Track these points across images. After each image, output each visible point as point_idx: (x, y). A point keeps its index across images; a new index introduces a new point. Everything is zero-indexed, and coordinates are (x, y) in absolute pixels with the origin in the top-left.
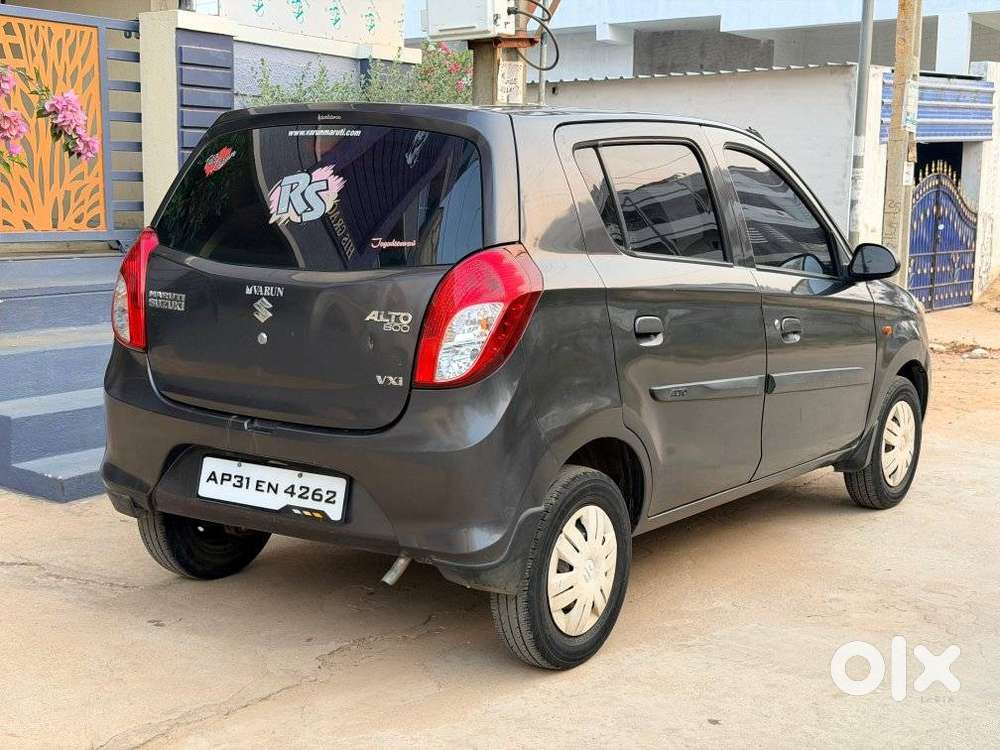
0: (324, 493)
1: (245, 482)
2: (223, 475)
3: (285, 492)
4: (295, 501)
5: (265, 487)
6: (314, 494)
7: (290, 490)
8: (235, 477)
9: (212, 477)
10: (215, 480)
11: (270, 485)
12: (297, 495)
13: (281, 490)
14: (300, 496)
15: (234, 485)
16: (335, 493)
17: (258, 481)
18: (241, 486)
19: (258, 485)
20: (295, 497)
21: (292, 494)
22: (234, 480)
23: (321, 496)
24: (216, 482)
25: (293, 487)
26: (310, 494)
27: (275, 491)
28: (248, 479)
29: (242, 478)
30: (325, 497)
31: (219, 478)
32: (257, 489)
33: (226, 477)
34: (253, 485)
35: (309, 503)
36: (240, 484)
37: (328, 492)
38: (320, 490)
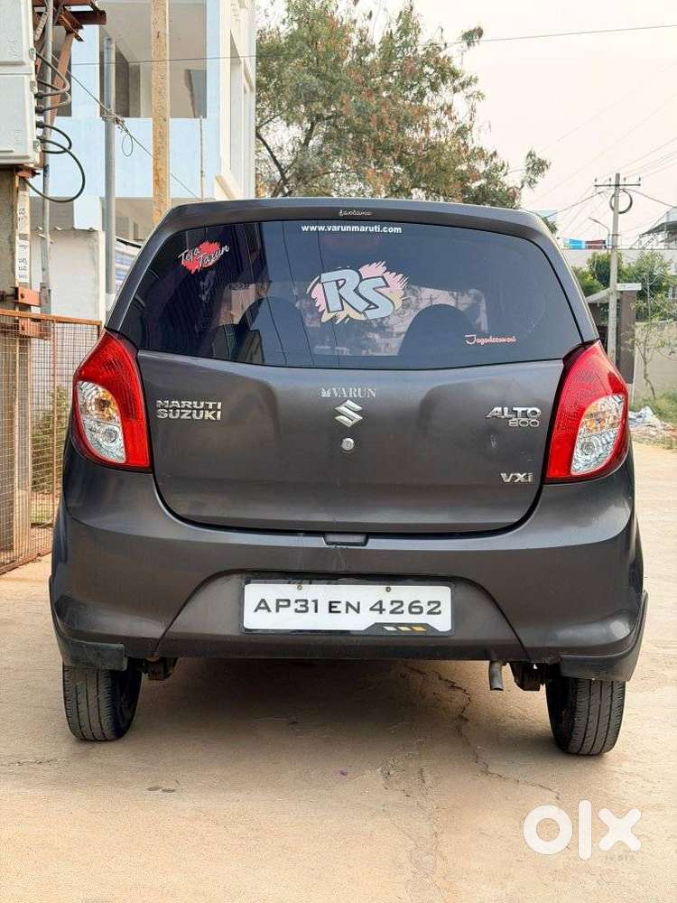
0: (424, 604)
1: (311, 606)
2: (278, 601)
3: (372, 609)
4: (386, 618)
5: (341, 607)
6: (411, 607)
7: (378, 607)
8: (296, 601)
9: (263, 605)
10: (267, 608)
11: (348, 604)
12: (388, 610)
13: (365, 608)
14: (392, 612)
15: (296, 611)
16: (439, 603)
17: (331, 603)
18: (306, 611)
19: (331, 607)
20: (386, 613)
21: (381, 610)
22: (294, 606)
23: (421, 608)
24: (269, 611)
25: (380, 603)
26: (405, 608)
27: (358, 611)
28: (316, 602)
29: (306, 601)
30: (426, 609)
31: (272, 606)
32: (330, 611)
33: (282, 604)
34: (323, 607)
35: (406, 618)
36: (304, 609)
37: (429, 603)
38: (418, 602)
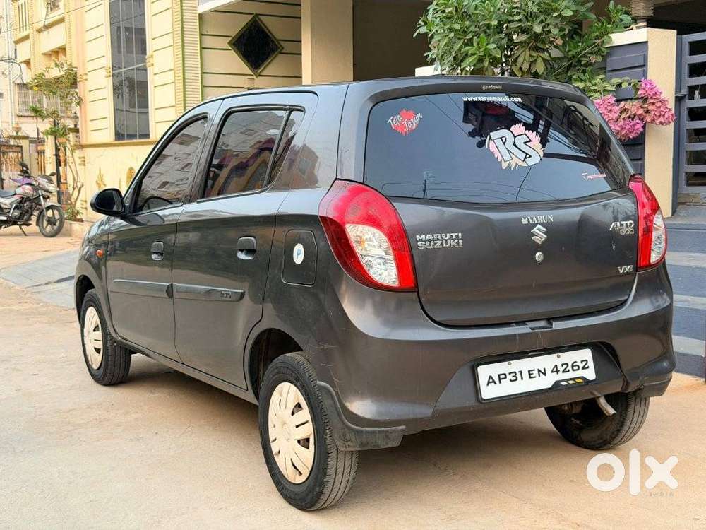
0: (579, 363)
1: (518, 375)
2: (499, 375)
3: (552, 372)
4: (561, 376)
5: (535, 373)
6: (573, 366)
7: (555, 370)
8: (510, 374)
9: (491, 380)
10: (494, 382)
11: (539, 371)
13: (548, 372)
14: (564, 371)
15: (511, 381)
16: (586, 361)
17: (529, 371)
18: (517, 380)
19: (530, 374)
20: (560, 373)
21: (557, 371)
22: (509, 377)
23: (578, 366)
24: (495, 383)
25: (556, 366)
26: (570, 368)
27: (545, 374)
28: (521, 372)
29: (515, 373)
30: (581, 366)
31: (497, 380)
32: (530, 377)
33: (502, 377)
34: (526, 375)
35: (572, 374)
36: (515, 378)
37: (582, 362)
38: (576, 362)
